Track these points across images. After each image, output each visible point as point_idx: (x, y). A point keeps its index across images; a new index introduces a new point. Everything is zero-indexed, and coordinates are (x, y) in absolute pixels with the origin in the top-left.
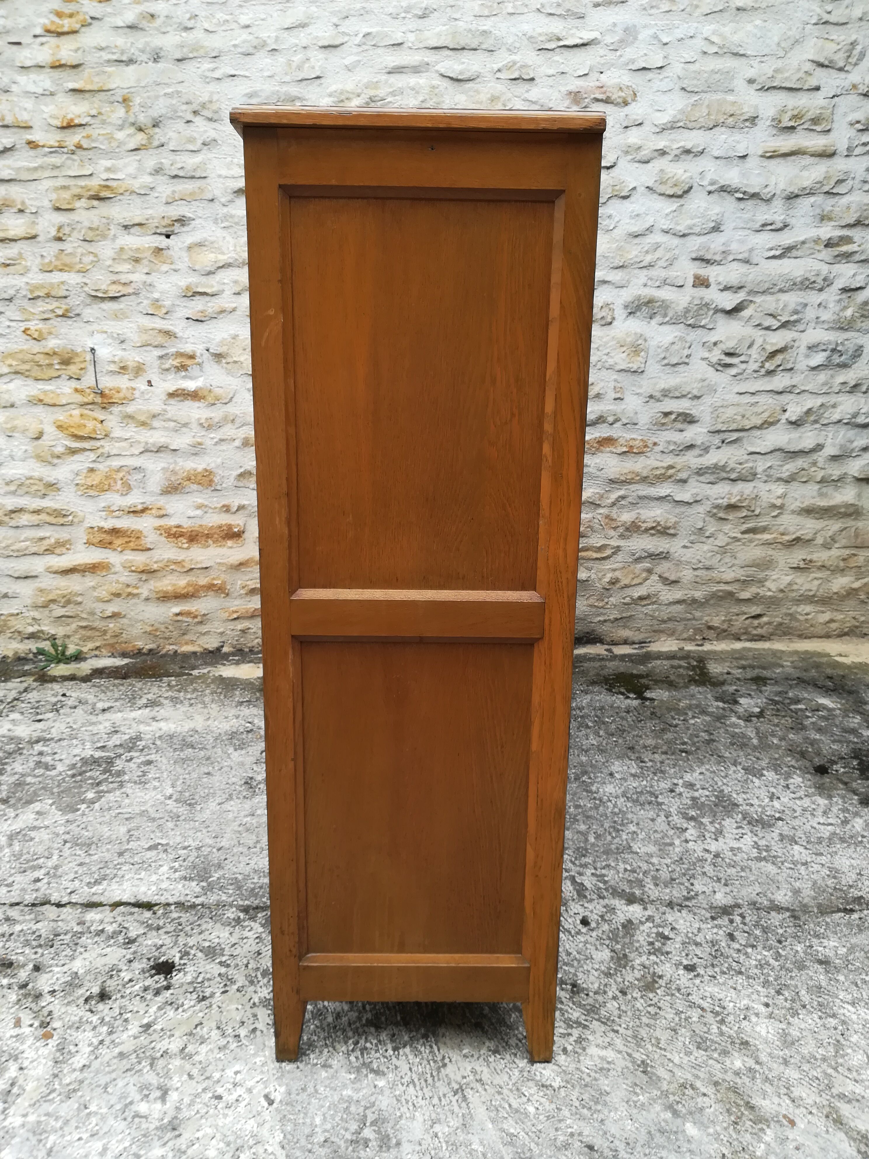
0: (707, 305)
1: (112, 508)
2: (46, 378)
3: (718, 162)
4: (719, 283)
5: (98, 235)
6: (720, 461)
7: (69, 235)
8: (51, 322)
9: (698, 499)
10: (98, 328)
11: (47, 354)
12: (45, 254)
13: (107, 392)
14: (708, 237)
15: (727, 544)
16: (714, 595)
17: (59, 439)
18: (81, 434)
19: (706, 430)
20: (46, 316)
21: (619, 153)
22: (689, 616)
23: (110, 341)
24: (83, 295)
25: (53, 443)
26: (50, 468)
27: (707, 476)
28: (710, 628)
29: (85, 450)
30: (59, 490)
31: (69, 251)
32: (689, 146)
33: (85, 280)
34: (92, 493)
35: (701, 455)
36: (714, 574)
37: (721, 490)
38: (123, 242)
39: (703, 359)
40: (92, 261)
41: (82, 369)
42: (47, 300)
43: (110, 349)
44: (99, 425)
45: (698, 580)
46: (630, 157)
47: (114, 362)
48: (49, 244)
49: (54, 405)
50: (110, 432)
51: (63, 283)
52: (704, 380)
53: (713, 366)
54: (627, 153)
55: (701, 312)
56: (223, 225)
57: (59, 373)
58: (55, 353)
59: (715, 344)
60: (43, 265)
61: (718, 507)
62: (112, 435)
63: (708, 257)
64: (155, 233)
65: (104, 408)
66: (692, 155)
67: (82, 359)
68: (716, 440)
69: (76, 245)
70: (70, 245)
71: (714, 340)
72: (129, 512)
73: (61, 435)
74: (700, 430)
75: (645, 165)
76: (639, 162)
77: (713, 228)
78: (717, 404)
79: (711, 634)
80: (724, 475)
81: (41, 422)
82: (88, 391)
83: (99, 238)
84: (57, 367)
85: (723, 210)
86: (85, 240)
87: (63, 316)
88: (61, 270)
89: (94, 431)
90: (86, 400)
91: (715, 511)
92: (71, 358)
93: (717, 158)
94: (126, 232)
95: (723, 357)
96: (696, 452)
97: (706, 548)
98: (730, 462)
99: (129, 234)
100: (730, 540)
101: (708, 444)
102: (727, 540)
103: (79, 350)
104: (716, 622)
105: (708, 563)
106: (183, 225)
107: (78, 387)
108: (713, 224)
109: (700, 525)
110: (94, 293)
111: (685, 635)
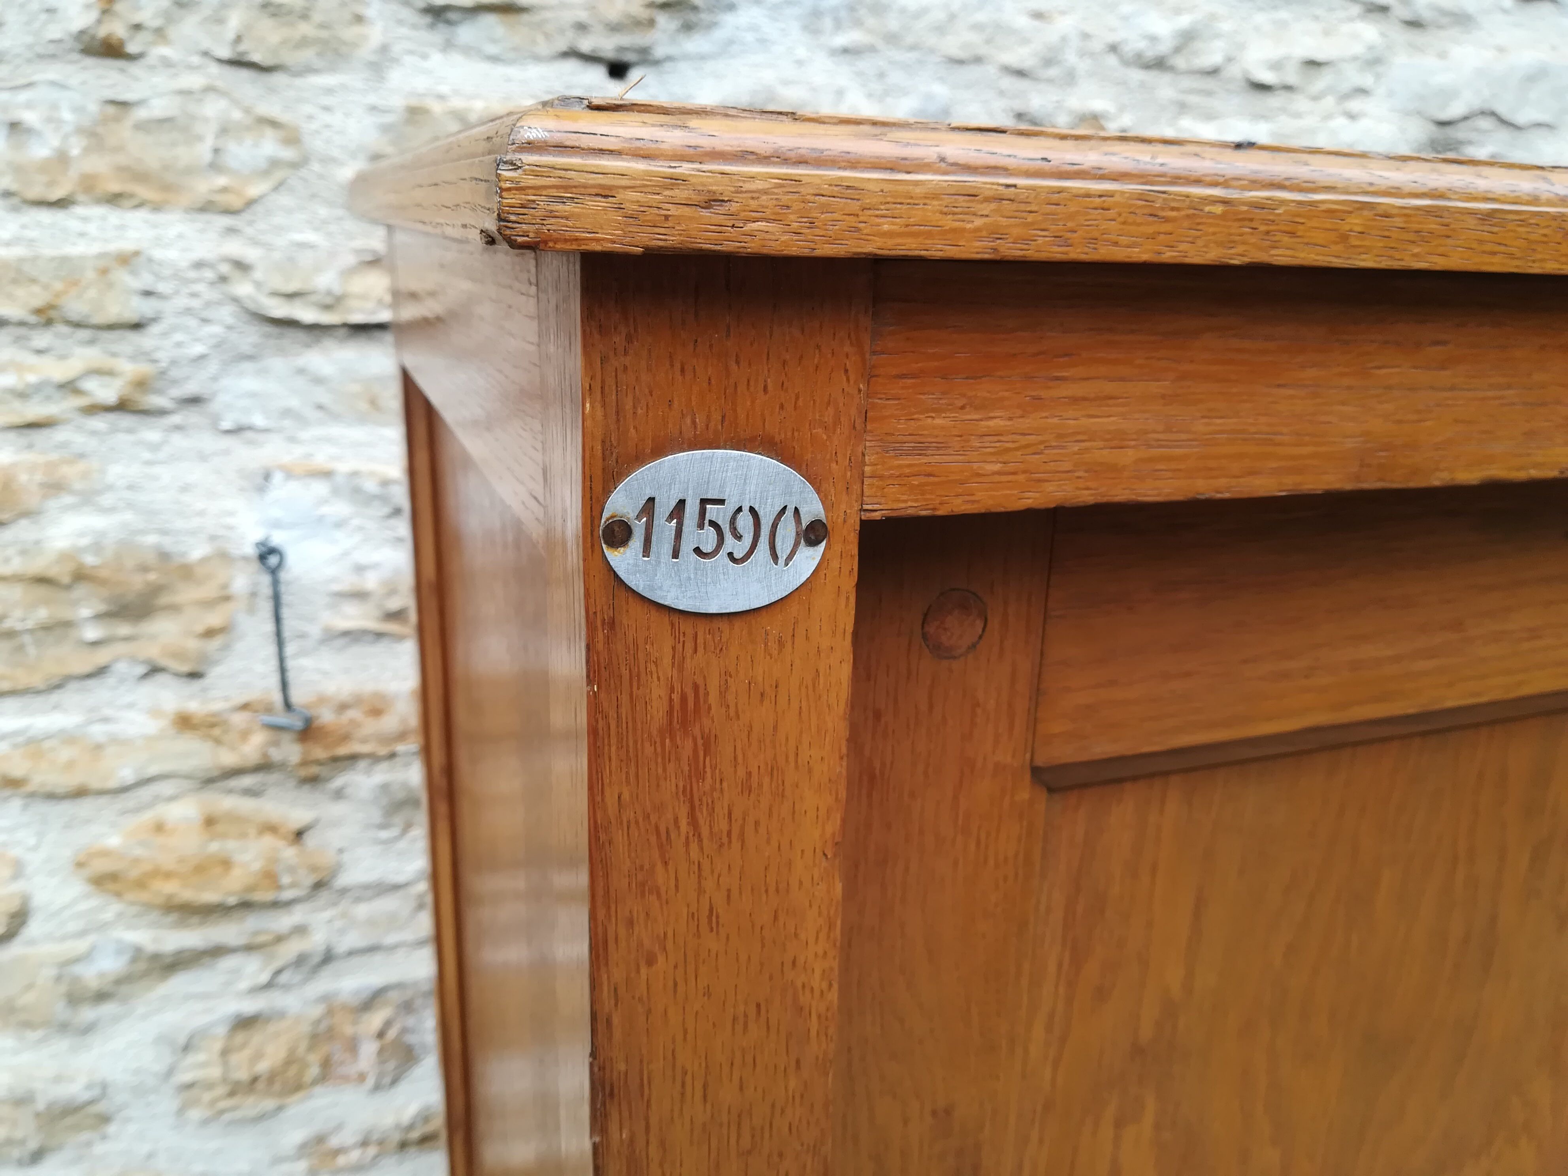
1: (334, 1142)
2: (37, 680)
5: (303, 43)
7: (160, 33)
8: (59, 435)
10: (290, 454)
11: (42, 580)
12: (30, 117)
13: (326, 717)
17: (103, 927)
18: (210, 897)
20: (34, 411)
23: (341, 508)
24: (226, 314)
25: (81, 946)
26: (62, 1044)
29: (217, 952)
30: (105, 1119)
31: (159, 108)
33: (235, 248)
34: (252, 1105)
38: (421, 83)
40: (275, 164)
41: (210, 633)
42: (42, 339)
43: (345, 541)
44: (289, 853)
47: (359, 595)
48: (52, 72)
49: (80, 793)
50: (335, 870)
51: (126, 260)
56: (842, 40)
57: (101, 657)
58: (81, 576)
60: (18, 169)
62: (344, 880)
64: (573, 54)
65: (313, 781)
67: (208, 591)
69: (195, 81)
70: (161, 80)
72: (403, 1145)
73: (112, 909)
81: (18, 870)
82: (239, 719)
83: (308, 55)
84: (91, 633)
86: (238, 63)
87: (122, 406)
88: (114, 199)
89: (270, 877)
90: (229, 758)
92: (156, 590)
94: (438, 36)
99: (448, 46)
103: (197, 551)
106: (688, 28)
107: (194, 707)
110: (280, 310)
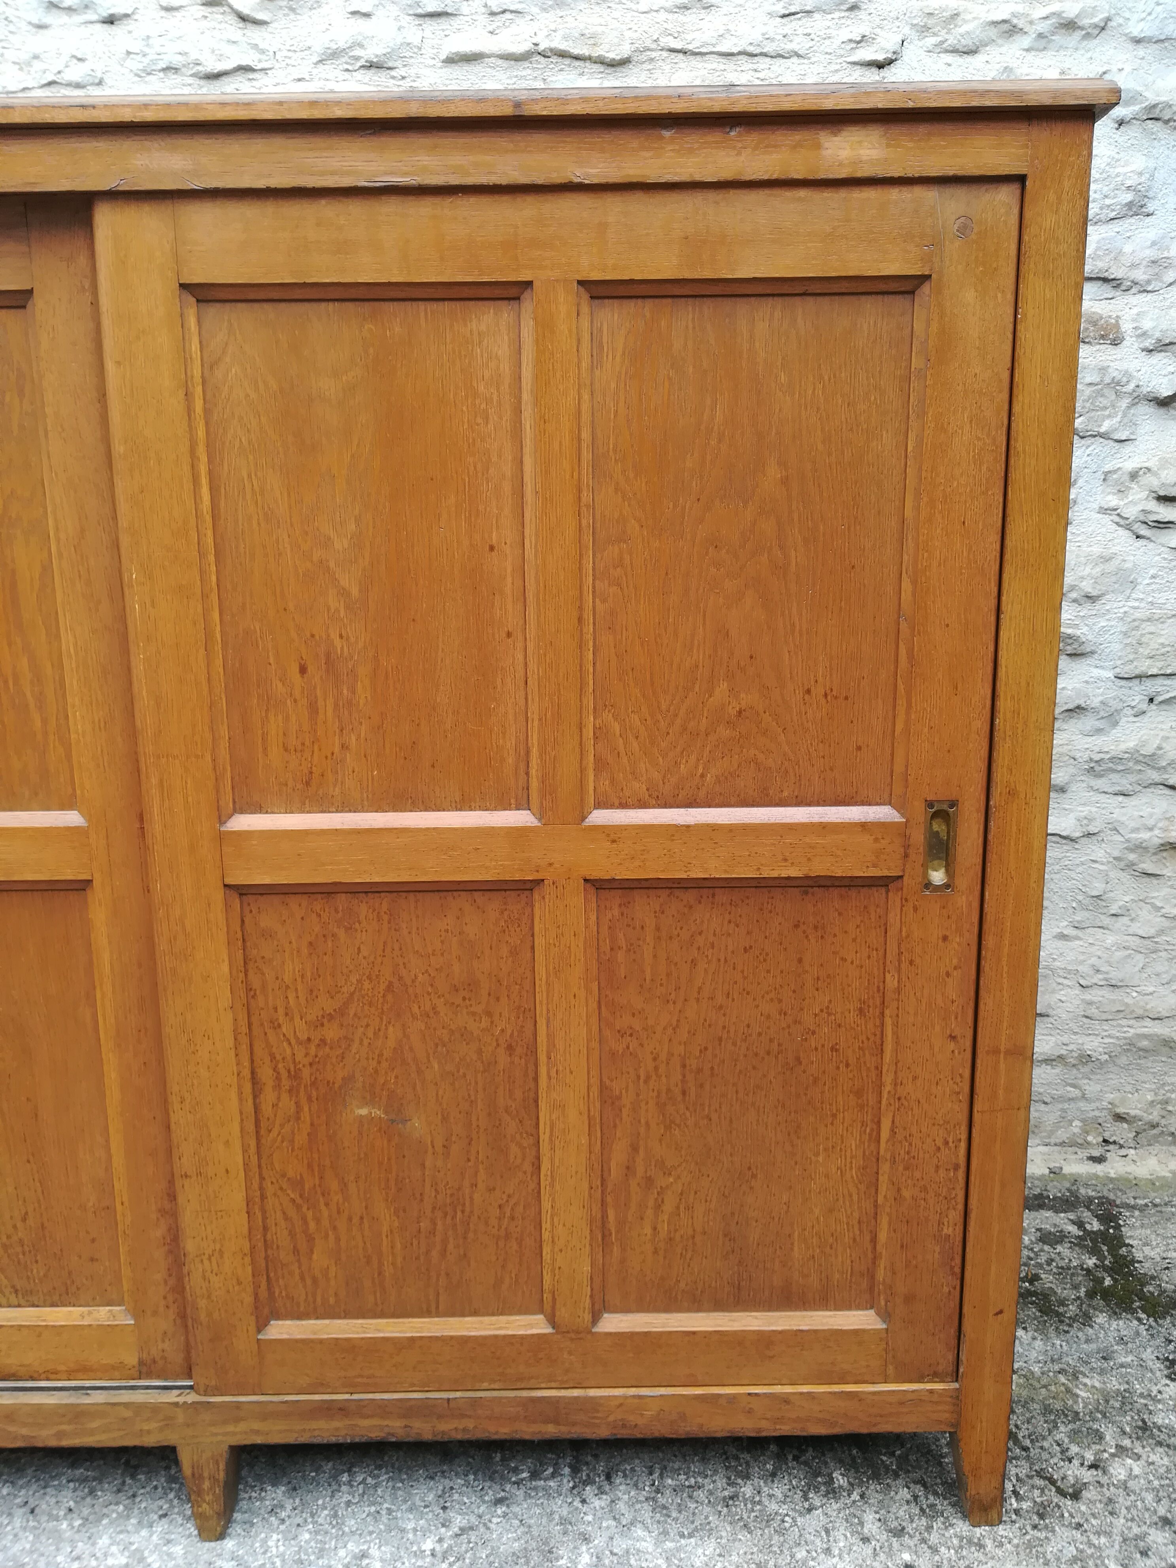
0: (1116, 384)
3: (1141, 51)
4: (1144, 334)
6: (1144, 743)
9: (1092, 829)
14: (1116, 226)
15: (1161, 932)
16: (1131, 1046)
19: (1110, 674)
21: (907, 30)
22: (1074, 1092)
27: (1114, 777)
28: (1119, 1118)
32: (1071, 10)
35: (1099, 731)
36: (1131, 998)
37: (1146, 811)
39: (1104, 511)
45: (1093, 1011)
46: (931, 41)
52: (1107, 560)
53: (1128, 527)
54: (924, 30)
55: (1102, 402)
59: (1134, 475)
61: (1140, 848)
63: (1116, 272)
66: (1079, 34)
68: (1136, 695)
71: (1130, 465)
74: (1096, 672)
75: (969, 59)
76: (954, 51)
77: (1130, 205)
78: (1138, 615)
79: (1122, 1132)
80: (1155, 776)
85: (1151, 164)
91: (1132, 857)
93: (1138, 41)
95: (1153, 505)
96: (1088, 722)
97: (1110, 939)
98: (1167, 746)
100: (1166, 923)
101: (1115, 705)
102: (1159, 922)
104: (1133, 1106)
105: (1115, 975)
108: (1129, 197)
109: (1098, 887)
111: (1062, 1135)
